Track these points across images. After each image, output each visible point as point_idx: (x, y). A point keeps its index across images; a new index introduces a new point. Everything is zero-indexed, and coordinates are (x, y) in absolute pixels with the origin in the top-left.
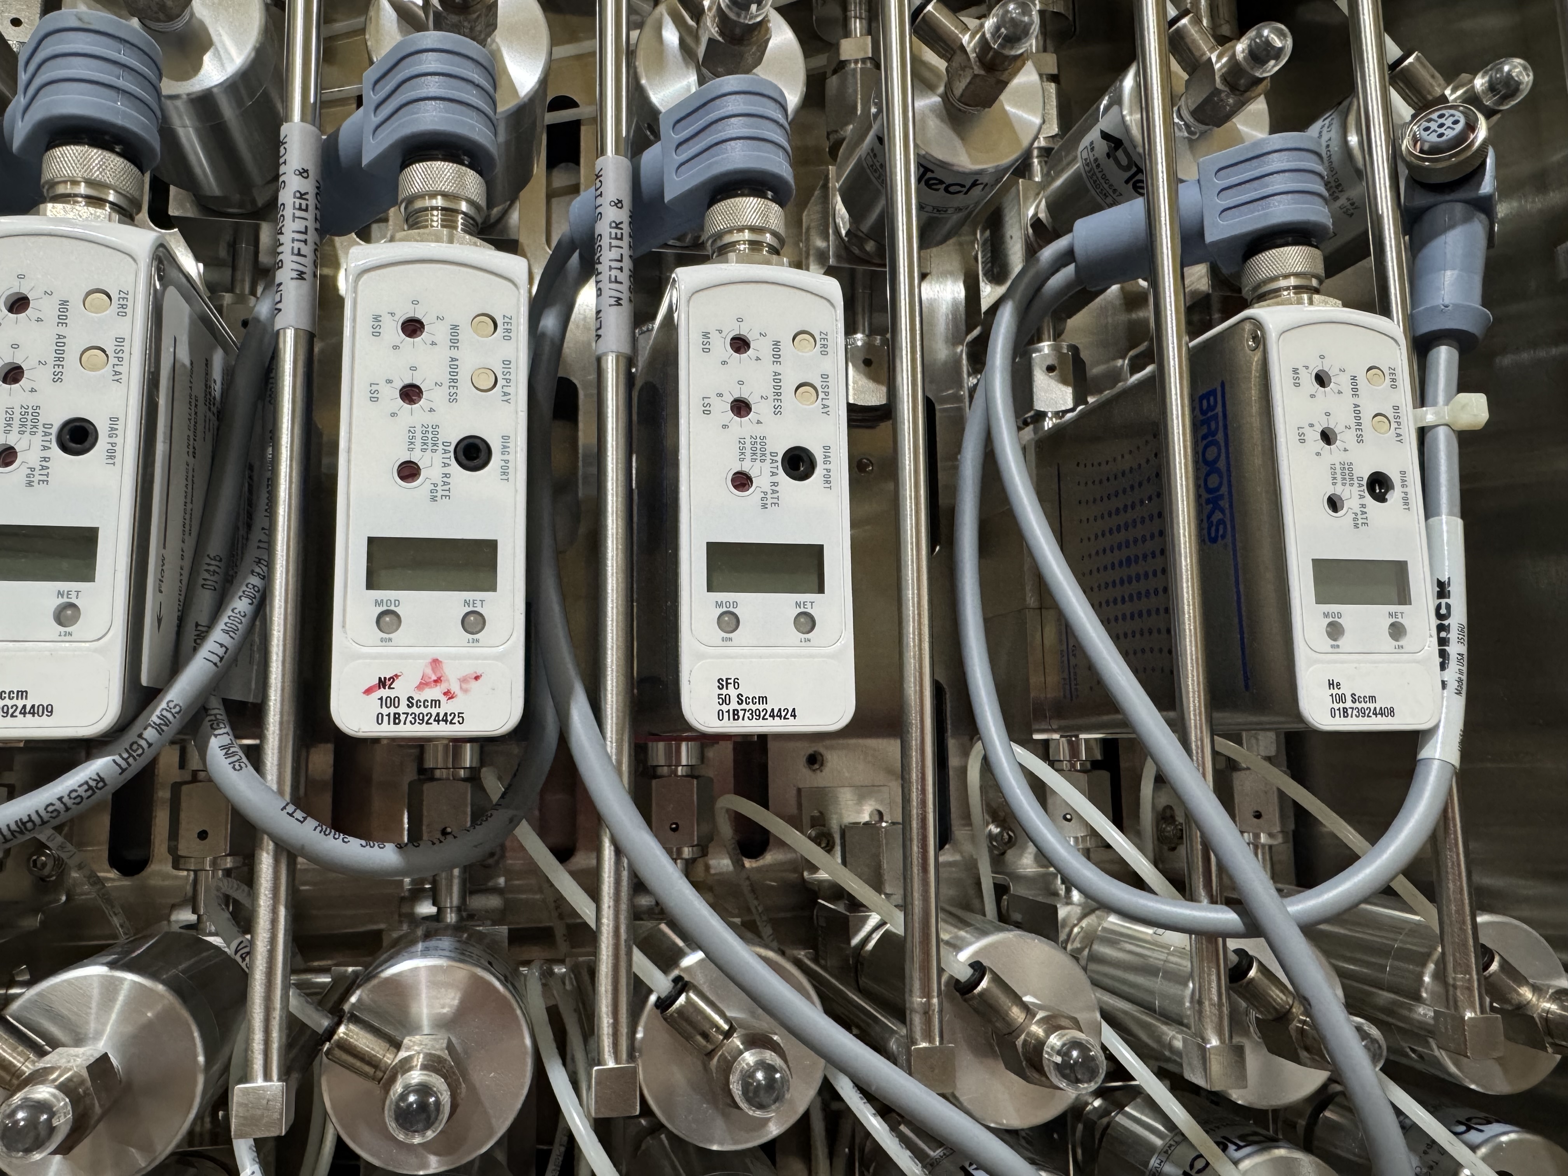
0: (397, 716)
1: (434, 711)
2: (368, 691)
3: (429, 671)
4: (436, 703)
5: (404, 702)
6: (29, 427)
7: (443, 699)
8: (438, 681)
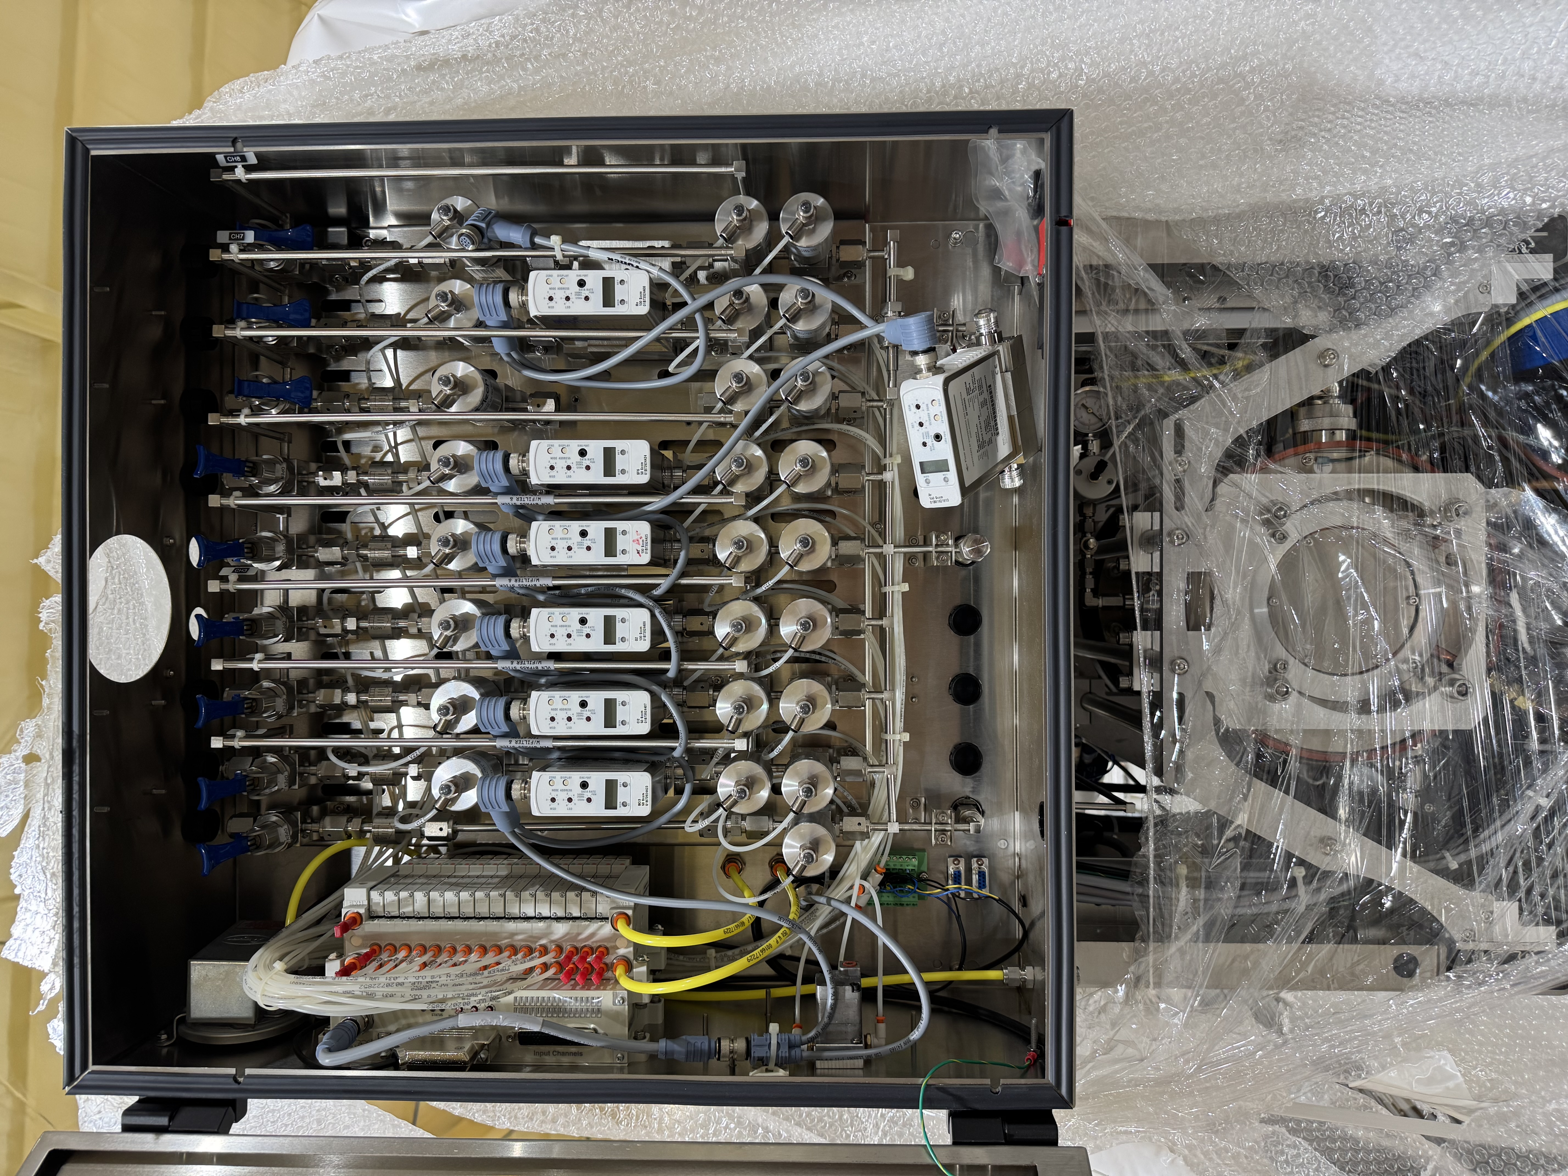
0: (646, 549)
2: (640, 555)
3: (636, 542)
5: (643, 548)
7: (642, 539)
8: (638, 540)
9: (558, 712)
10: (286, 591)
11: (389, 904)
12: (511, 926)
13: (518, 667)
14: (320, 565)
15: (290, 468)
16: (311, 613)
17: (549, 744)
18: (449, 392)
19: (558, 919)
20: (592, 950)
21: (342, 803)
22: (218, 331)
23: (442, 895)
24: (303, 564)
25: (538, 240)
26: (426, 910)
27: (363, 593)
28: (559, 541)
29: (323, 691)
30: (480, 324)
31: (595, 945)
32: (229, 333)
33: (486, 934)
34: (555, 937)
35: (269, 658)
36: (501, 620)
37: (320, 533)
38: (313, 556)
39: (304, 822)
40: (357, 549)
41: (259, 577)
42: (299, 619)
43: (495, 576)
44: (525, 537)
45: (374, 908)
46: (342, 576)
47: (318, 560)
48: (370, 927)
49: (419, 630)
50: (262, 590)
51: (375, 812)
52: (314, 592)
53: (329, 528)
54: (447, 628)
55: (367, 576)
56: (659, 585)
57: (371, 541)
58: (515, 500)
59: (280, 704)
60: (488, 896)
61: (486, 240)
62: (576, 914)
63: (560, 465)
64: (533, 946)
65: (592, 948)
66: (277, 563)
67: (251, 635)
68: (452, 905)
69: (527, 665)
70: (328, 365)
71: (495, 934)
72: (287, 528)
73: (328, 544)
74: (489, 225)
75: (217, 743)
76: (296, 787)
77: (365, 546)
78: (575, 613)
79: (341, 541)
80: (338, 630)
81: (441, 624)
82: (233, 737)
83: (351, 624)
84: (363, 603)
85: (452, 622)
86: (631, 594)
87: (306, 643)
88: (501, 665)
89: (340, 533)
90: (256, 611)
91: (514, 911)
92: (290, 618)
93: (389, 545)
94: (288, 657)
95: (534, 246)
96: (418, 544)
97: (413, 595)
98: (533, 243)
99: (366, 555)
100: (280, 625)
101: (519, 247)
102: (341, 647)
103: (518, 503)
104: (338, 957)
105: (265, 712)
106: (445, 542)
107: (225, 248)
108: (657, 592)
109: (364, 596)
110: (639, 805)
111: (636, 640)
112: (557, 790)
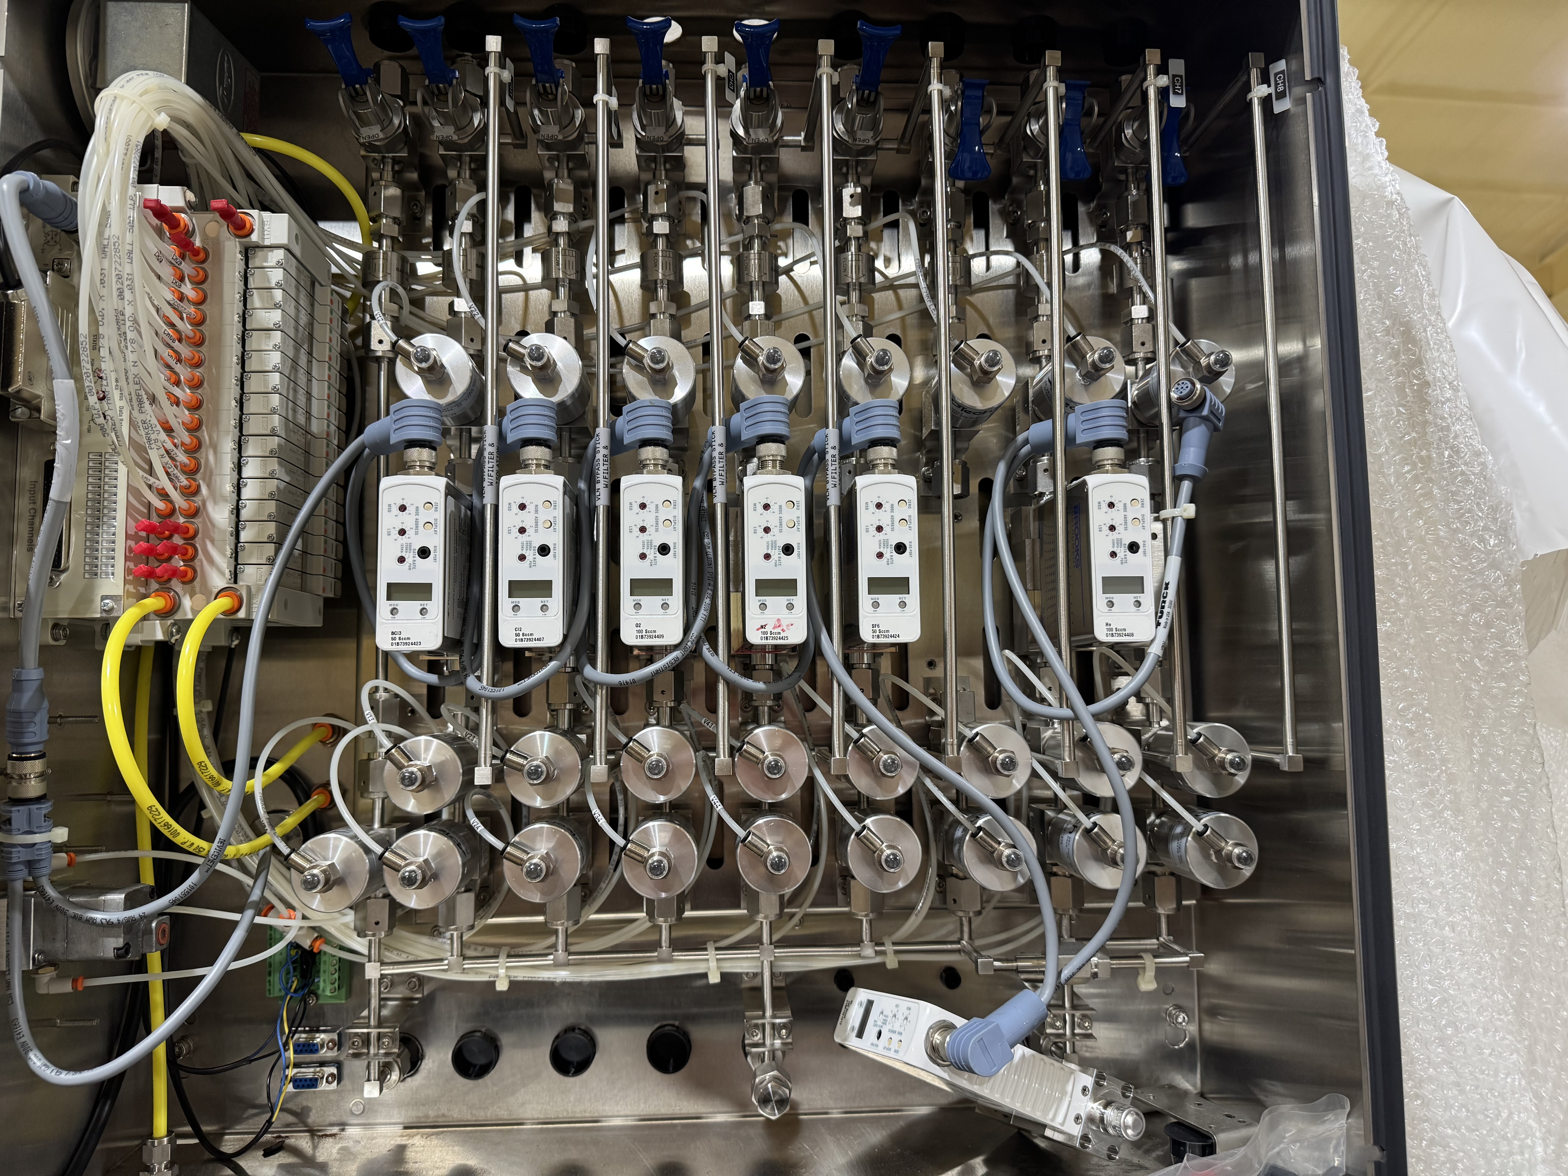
9: (533, 515)
10: (704, 143)
11: (265, 273)
12: (228, 446)
13: (600, 456)
14: (739, 188)
15: (867, 150)
16: (676, 175)
17: (488, 499)
18: (977, 363)
19: (237, 510)
20: (190, 560)
21: (423, 210)
22: (1053, 58)
23: (276, 348)
24: (739, 165)
25: (1186, 486)
26: (254, 326)
27: (703, 243)
28: (777, 515)
29: (571, 188)
30: (1069, 405)
31: (197, 563)
32: (1051, 72)
33: (217, 410)
34: (210, 507)
35: (612, 117)
36: (665, 434)
37: (781, 189)
38: (750, 179)
39: (395, 161)
40: (760, 237)
41: (723, 107)
42: (667, 159)
43: (726, 423)
44: (782, 468)
45: (260, 253)
46: (725, 215)
47: (745, 184)
48: (232, 249)
49: (653, 316)
50: (705, 114)
51: (409, 254)
52: (702, 180)
53: (787, 200)
54: (653, 358)
55: (724, 248)
56: (717, 654)
57: (771, 254)
58: (832, 453)
59: (551, 131)
60: (273, 412)
61: (1182, 414)
62: (244, 536)
63: (883, 517)
64: (198, 476)
65: (193, 559)
66: (741, 132)
67: (644, 95)
68: (261, 361)
69: (602, 468)
70: (995, 202)
71: (216, 423)
72: (787, 145)
73: (766, 199)
74: (1205, 419)
75: (493, 43)
76: (442, 152)
77: (764, 247)
78: (675, 538)
79: (770, 215)
80: (653, 209)
81: (660, 352)
82: (502, 66)
83: (661, 227)
84: (689, 243)
85: (662, 366)
86: (703, 614)
87: (636, 168)
88: (602, 434)
89: (781, 212)
90: (677, 103)
91: (251, 448)
92: (668, 147)
93: (766, 278)
94: (615, 143)
95: (1177, 480)
96: (768, 316)
97: (700, 307)
98: (1182, 478)
99: (752, 248)
100: (658, 132)
101: (1175, 459)
102: (631, 212)
103: (828, 457)
104: (189, 204)
105: (540, 111)
106: (773, 358)
107: (1162, 70)
108: (706, 649)
109: (698, 244)
110: (393, 633)
111: (638, 625)
112: (417, 514)
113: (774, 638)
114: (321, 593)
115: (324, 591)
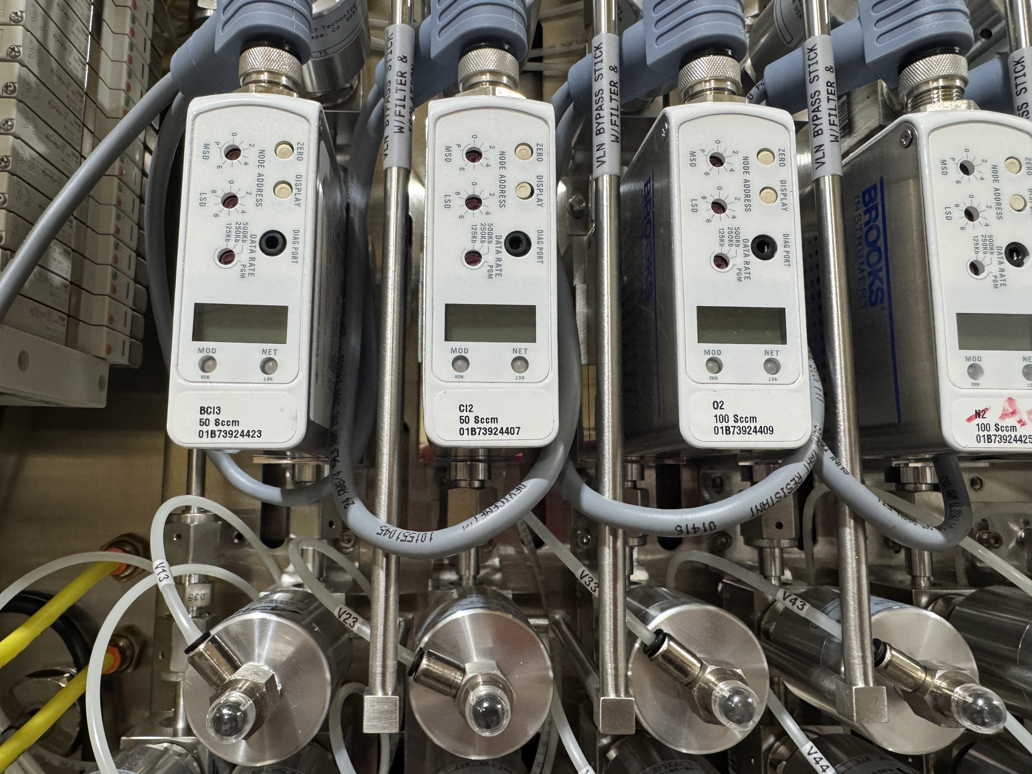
0: (989, 437)
1: (1013, 434)
2: (970, 420)
3: (1007, 406)
4: (1014, 428)
5: (993, 427)
6: (734, 241)
7: (1018, 425)
8: (1013, 413)
9: (495, 171)
28: (989, 185)
78: (786, 226)
88: (605, 42)
110: (203, 410)
111: (717, 405)
112: (261, 163)
113: (1003, 439)
114: (103, 354)
115: (109, 350)
